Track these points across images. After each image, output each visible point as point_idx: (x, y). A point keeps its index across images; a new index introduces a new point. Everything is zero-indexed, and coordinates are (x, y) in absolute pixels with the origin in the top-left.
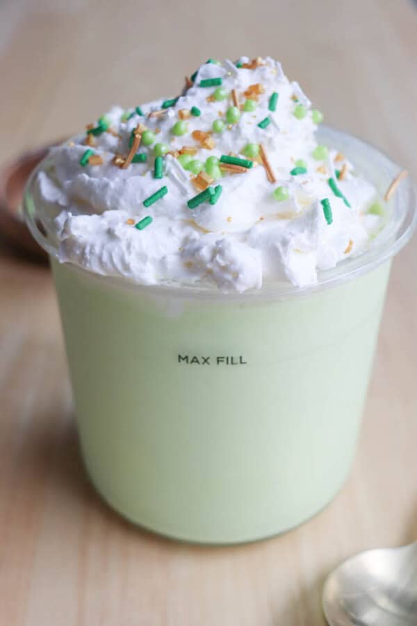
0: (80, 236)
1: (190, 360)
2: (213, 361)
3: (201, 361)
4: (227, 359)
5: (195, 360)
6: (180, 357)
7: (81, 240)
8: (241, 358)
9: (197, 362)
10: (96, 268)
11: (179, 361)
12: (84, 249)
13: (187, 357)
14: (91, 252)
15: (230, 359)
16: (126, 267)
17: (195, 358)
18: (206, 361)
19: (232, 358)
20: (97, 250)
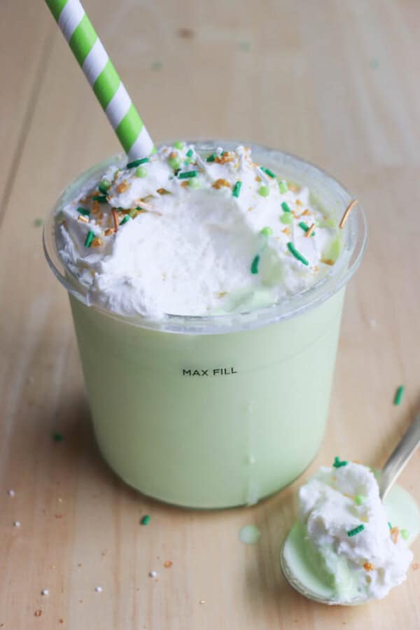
0: (106, 289)
1: (192, 373)
2: (210, 373)
3: (201, 373)
4: (222, 370)
5: (196, 373)
6: (184, 371)
7: (106, 292)
8: (232, 369)
9: (198, 374)
10: (118, 311)
11: (184, 374)
12: (108, 298)
13: (190, 371)
14: (114, 300)
15: (224, 371)
16: (143, 308)
17: (196, 371)
18: (205, 373)
19: (225, 370)
20: (119, 298)
